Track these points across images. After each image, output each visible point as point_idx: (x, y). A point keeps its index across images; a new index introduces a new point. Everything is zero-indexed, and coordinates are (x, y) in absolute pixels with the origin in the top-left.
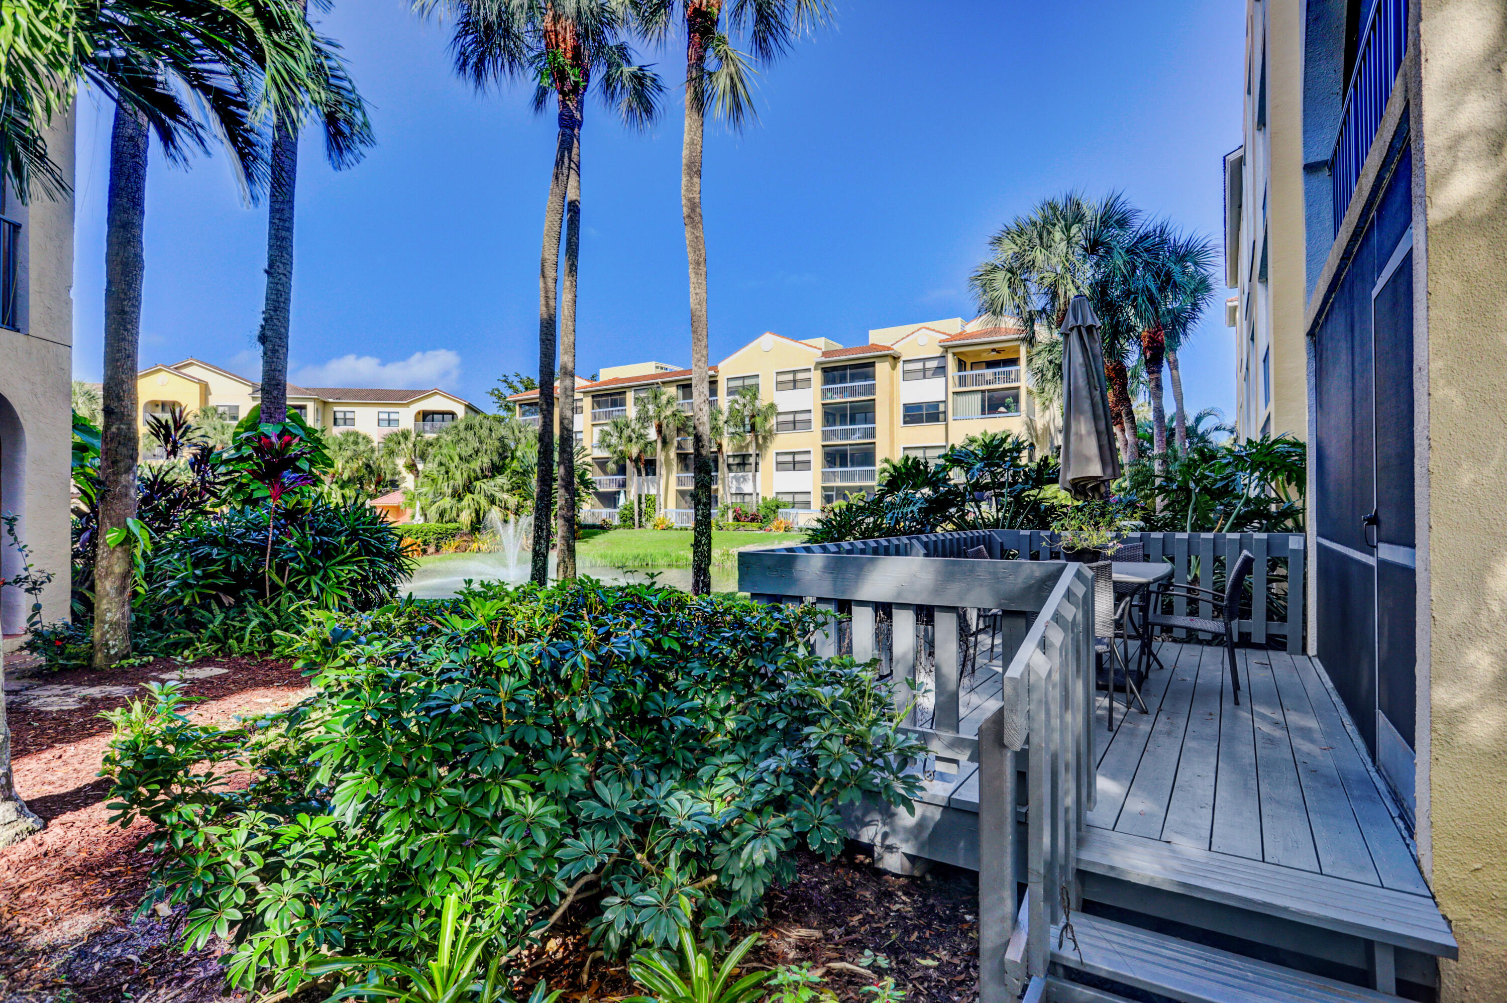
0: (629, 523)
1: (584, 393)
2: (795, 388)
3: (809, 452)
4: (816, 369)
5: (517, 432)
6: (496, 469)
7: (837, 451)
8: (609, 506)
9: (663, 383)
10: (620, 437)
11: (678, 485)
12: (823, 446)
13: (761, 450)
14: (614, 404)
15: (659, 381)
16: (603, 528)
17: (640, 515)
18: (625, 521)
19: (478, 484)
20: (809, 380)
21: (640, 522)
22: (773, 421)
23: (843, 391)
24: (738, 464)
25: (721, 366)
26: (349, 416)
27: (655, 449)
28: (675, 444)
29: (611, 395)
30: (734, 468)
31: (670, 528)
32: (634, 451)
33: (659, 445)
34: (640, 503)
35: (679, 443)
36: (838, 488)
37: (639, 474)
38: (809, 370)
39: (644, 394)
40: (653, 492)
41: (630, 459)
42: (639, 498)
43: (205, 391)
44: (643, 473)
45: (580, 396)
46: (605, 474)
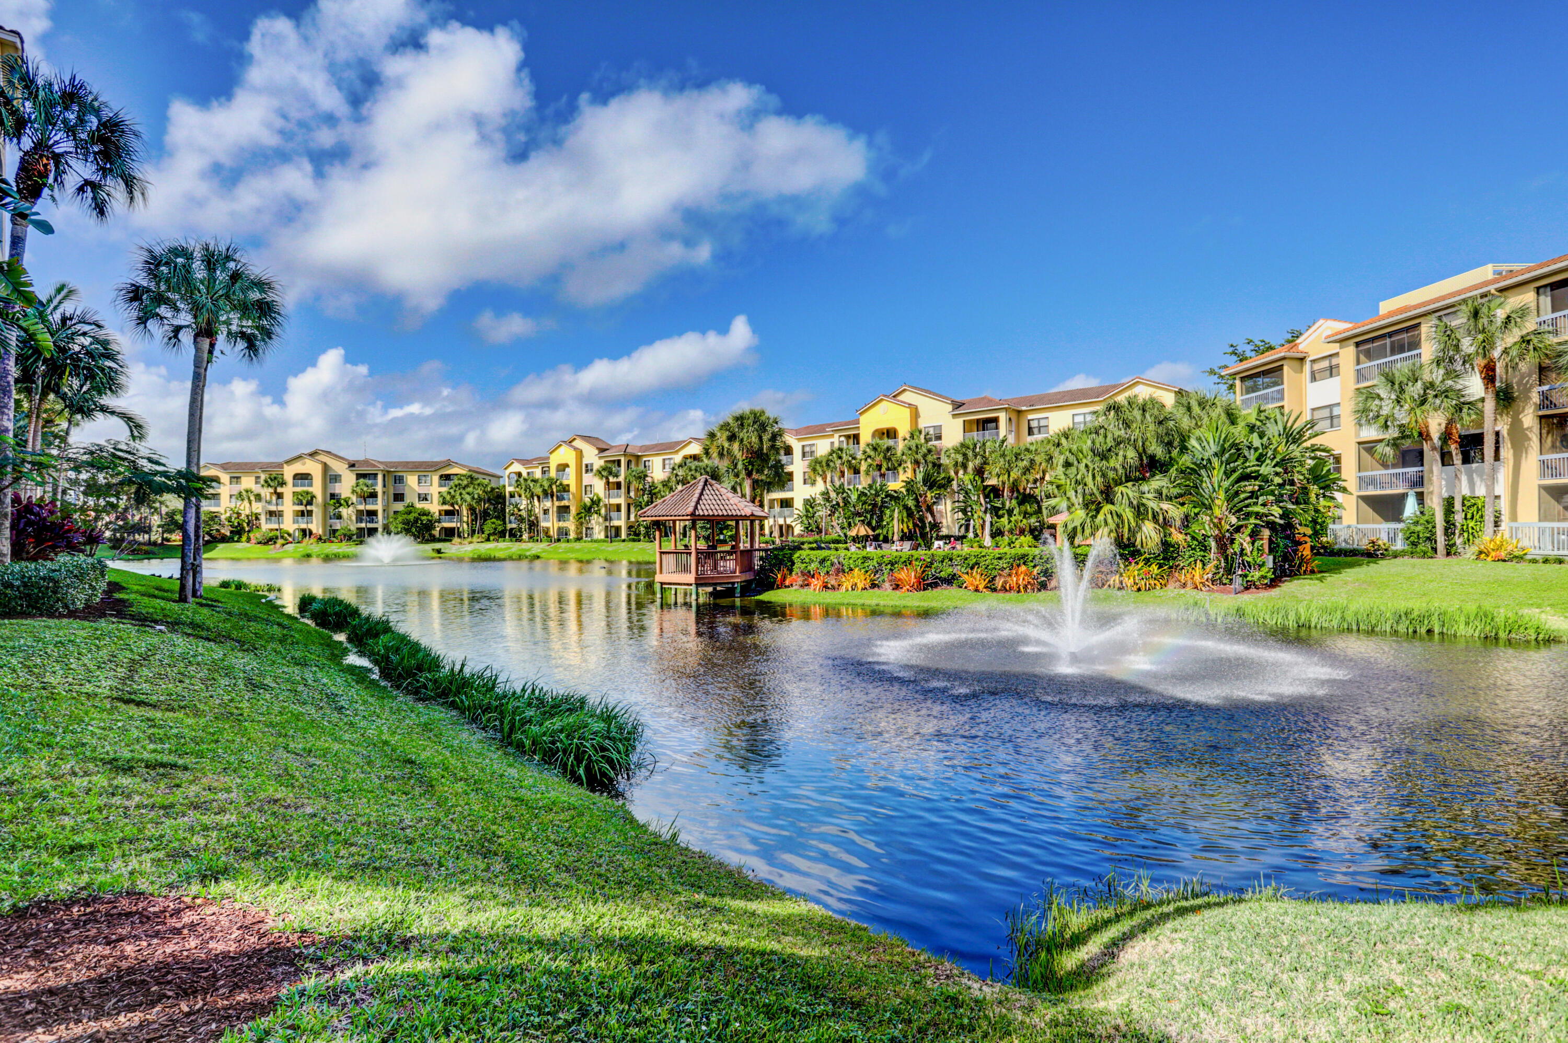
0: (1423, 547)
1: (1342, 341)
5: (1196, 409)
6: (1150, 467)
8: (1387, 519)
9: (1501, 290)
10: (1398, 401)
11: (1543, 475)
14: (1399, 348)
15: (1491, 288)
16: (1372, 554)
17: (1449, 532)
18: (1414, 544)
19: (1120, 489)
21: (1450, 547)
26: (1043, 423)
27: (1481, 413)
28: (1535, 398)
29: (1390, 335)
31: (1520, 559)
32: (1436, 424)
33: (1489, 406)
34: (1449, 511)
35: (1545, 396)
37: (1446, 459)
39: (1459, 321)
40: (1481, 491)
41: (1424, 435)
42: (1449, 505)
43: (915, 414)
44: (1457, 459)
45: (1335, 348)
46: (1385, 465)
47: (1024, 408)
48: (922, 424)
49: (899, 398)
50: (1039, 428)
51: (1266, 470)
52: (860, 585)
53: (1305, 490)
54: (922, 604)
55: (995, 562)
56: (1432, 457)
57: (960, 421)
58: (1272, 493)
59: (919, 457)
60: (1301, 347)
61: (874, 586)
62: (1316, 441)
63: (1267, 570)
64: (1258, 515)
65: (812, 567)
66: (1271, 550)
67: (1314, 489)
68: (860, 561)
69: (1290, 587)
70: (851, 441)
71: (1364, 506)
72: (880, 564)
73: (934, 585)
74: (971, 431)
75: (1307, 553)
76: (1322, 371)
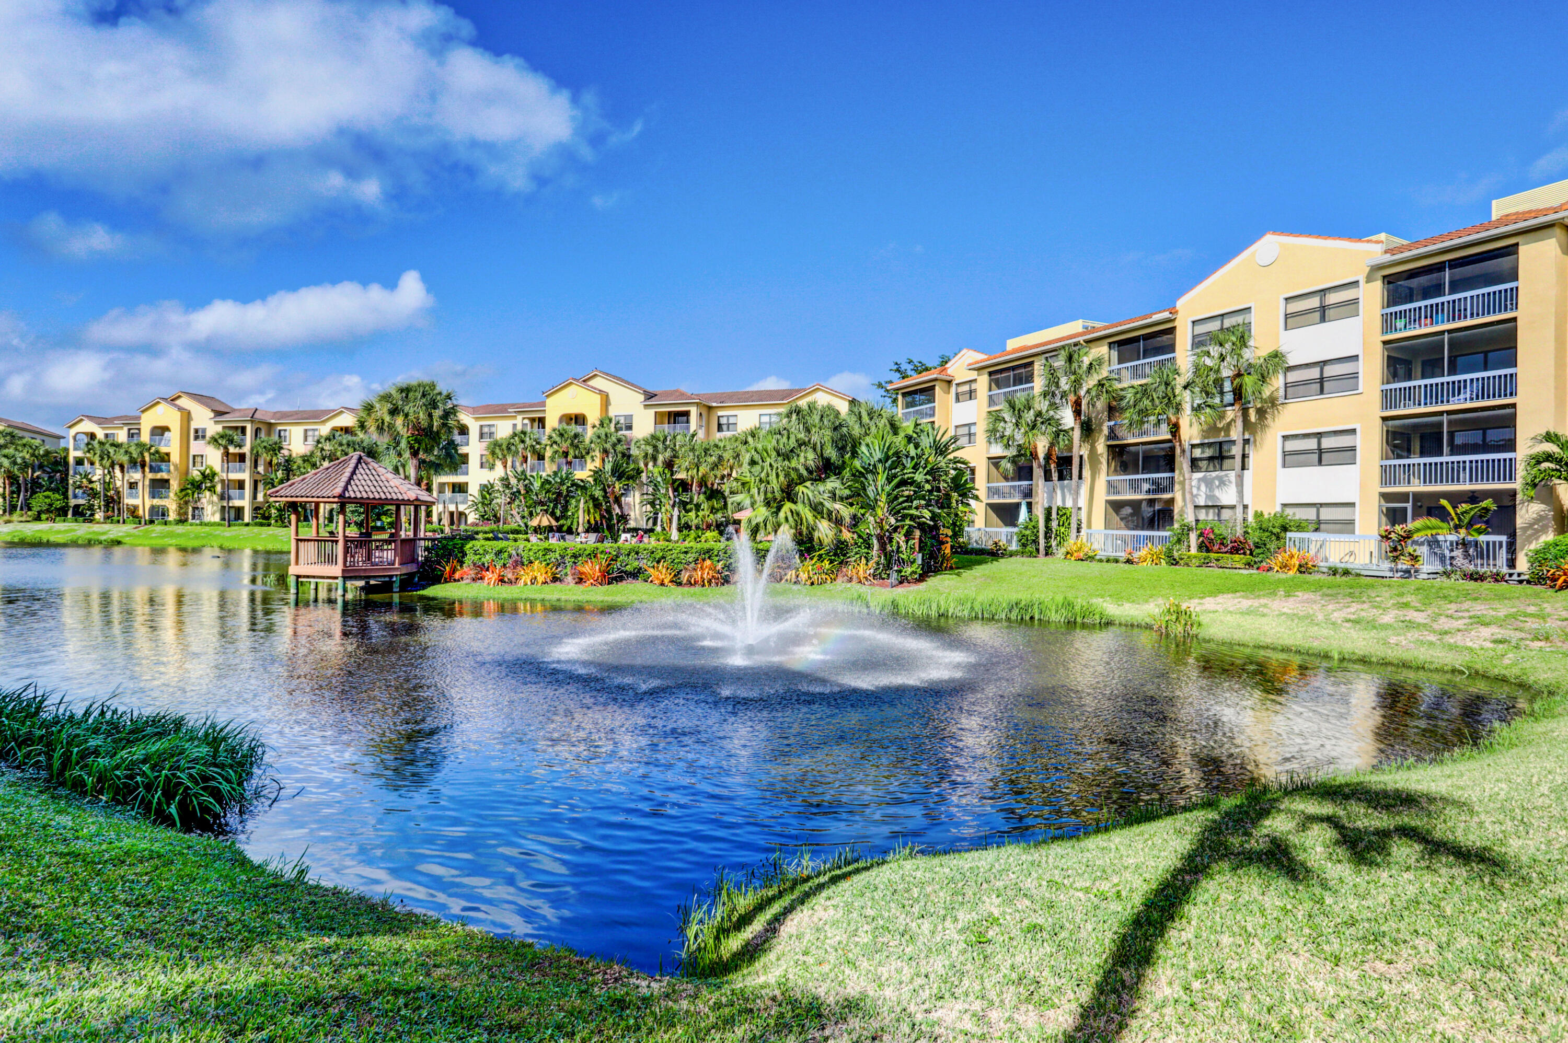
0: (1030, 548)
1: (979, 369)
2: (1323, 319)
3: (1353, 431)
4: (1369, 279)
5: (865, 419)
6: (826, 469)
7: (1415, 427)
8: (1006, 525)
9: (1088, 342)
10: (1017, 425)
11: (1108, 493)
12: (1384, 419)
13: (1253, 433)
14: (1019, 380)
15: (1081, 339)
16: (995, 554)
17: (1047, 536)
18: (1024, 545)
19: (800, 488)
20: (1355, 301)
21: (1048, 548)
22: (1277, 382)
23: (1433, 313)
24: (1211, 459)
25: (1180, 304)
26: (732, 420)
27: (1071, 440)
28: (1106, 431)
29: (1014, 368)
30: (1203, 464)
31: (1091, 558)
32: (1042, 445)
33: (1077, 434)
34: (1048, 519)
35: (1111, 429)
36: (1418, 497)
37: (1048, 477)
38: (1355, 284)
39: (1060, 362)
40: (1069, 504)
41: (1034, 455)
42: (1048, 512)
43: (606, 401)
44: (1055, 476)
45: (973, 375)
46: (1006, 479)
47: (714, 404)
48: (612, 413)
49: (591, 383)
50: (728, 425)
51: (919, 477)
52: (541, 579)
53: (948, 496)
54: (606, 598)
55: (682, 556)
56: (1038, 472)
57: (651, 412)
58: (923, 498)
59: (608, 446)
60: (949, 372)
61: (555, 579)
62: (958, 454)
63: (916, 568)
64: (912, 518)
65: (487, 559)
66: (921, 549)
67: (955, 495)
68: (541, 553)
69: (934, 581)
70: (536, 424)
71: (990, 511)
72: (563, 557)
73: (619, 579)
74: (662, 423)
75: (948, 551)
76: (964, 393)
